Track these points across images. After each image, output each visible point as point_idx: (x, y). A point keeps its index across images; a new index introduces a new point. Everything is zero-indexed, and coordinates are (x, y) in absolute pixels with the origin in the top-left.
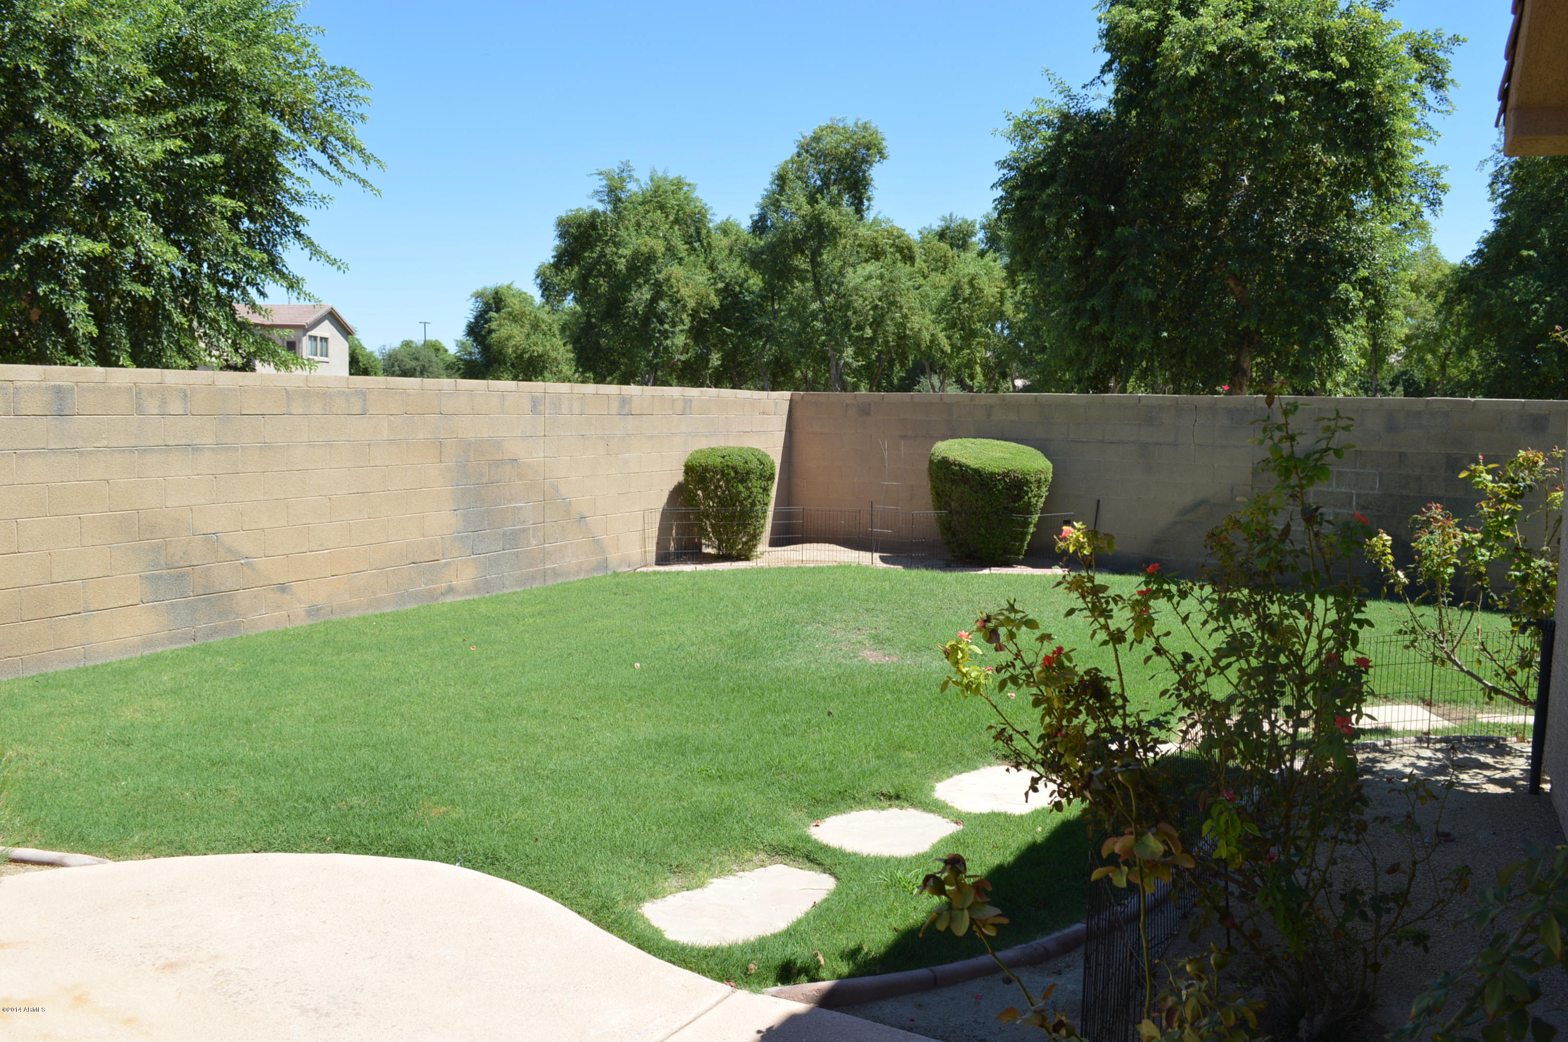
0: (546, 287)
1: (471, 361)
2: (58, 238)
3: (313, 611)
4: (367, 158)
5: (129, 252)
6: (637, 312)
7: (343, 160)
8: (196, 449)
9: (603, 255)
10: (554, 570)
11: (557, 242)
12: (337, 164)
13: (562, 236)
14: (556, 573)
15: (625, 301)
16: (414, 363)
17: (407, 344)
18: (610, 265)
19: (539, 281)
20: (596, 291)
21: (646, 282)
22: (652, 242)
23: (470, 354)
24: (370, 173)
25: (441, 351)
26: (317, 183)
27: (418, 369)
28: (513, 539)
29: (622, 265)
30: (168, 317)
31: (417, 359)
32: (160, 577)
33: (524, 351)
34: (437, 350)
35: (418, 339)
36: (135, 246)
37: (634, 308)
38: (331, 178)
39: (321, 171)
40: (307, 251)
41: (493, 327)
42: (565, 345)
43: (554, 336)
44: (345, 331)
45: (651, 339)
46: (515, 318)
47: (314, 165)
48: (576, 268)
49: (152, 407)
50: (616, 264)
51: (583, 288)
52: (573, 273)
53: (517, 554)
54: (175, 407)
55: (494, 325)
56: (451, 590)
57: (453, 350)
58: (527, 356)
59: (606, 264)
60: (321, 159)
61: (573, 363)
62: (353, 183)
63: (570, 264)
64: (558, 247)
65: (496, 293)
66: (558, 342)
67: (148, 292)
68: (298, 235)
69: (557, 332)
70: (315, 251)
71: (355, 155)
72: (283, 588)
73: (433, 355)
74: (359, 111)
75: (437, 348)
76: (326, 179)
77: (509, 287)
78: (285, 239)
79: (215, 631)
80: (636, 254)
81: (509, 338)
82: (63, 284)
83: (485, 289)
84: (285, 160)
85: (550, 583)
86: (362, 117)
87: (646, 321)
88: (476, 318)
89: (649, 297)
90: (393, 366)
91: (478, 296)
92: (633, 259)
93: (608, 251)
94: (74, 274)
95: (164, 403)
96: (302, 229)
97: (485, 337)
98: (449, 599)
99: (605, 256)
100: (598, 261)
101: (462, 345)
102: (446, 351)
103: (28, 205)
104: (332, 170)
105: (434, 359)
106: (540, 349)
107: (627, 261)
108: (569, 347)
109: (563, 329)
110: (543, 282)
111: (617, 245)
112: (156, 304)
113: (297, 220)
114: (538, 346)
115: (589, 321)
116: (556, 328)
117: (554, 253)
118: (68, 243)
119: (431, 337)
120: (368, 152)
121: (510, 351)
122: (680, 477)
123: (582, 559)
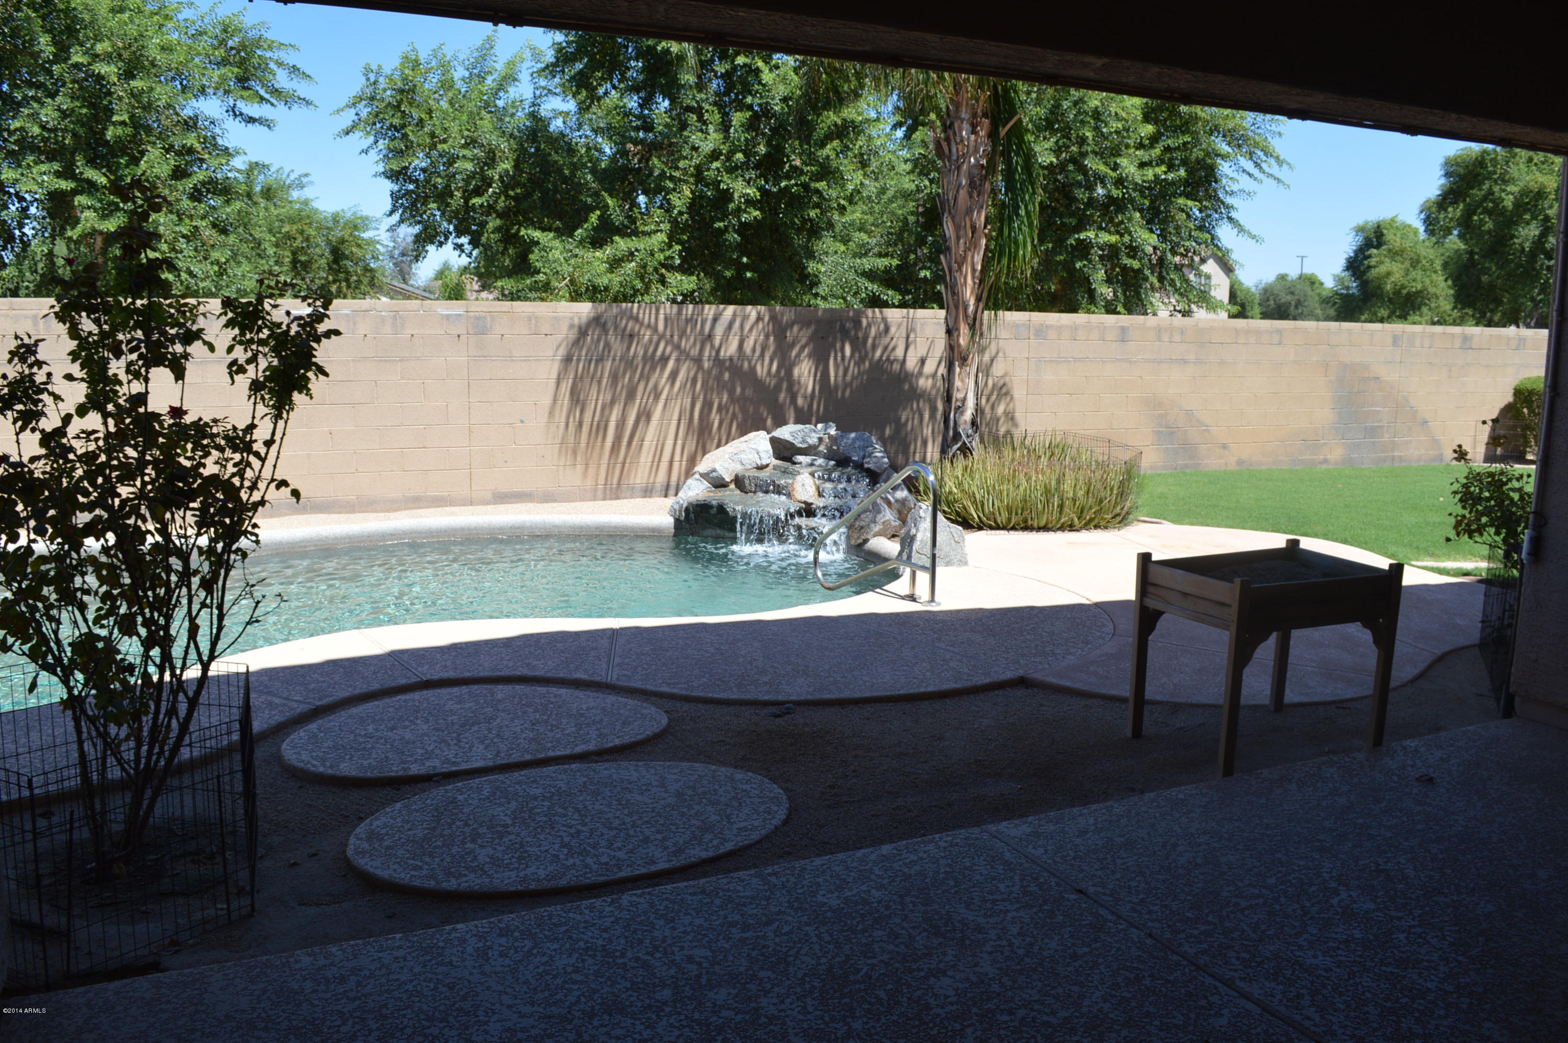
0: (1430, 223)
1: (1348, 296)
2: (1091, 234)
3: (1240, 462)
4: (1279, 161)
5: (1127, 238)
6: (1523, 249)
7: (1264, 165)
8: (1185, 362)
9: (1491, 192)
10: (1400, 457)
11: (1443, 181)
12: (1261, 169)
13: (1447, 175)
14: (1401, 459)
15: (1513, 237)
16: (1289, 298)
17: (1282, 278)
18: (1498, 202)
19: (1422, 216)
20: (1479, 228)
21: (1534, 217)
22: (1541, 178)
23: (1348, 288)
24: (1282, 173)
25: (1317, 285)
26: (1244, 182)
27: (1293, 303)
28: (1372, 432)
29: (1509, 202)
30: (1146, 279)
31: (1292, 293)
32: (1161, 432)
33: (1403, 287)
34: (1313, 283)
35: (1293, 273)
36: (1130, 234)
37: (1520, 245)
38: (1255, 179)
39: (1250, 175)
40: (1236, 230)
41: (1373, 263)
42: (1446, 280)
43: (1435, 272)
44: (1228, 268)
45: (1538, 276)
46: (1395, 254)
47: (1244, 171)
48: (1461, 206)
49: (1165, 337)
50: (1503, 200)
51: (1467, 226)
52: (1455, 212)
53: (1374, 443)
54: (1177, 338)
55: (1373, 261)
56: (1326, 461)
57: (1329, 284)
58: (1404, 292)
59: (1493, 201)
60: (1249, 166)
61: (1452, 300)
62: (1271, 181)
63: (1455, 203)
64: (1442, 185)
65: (1379, 227)
66: (1440, 278)
67: (1136, 264)
68: (1230, 219)
69: (1439, 268)
70: (1241, 229)
71: (1272, 161)
72: (1224, 446)
73: (1308, 289)
74: (1278, 130)
75: (1312, 281)
76: (1251, 180)
77: (1393, 220)
78: (1220, 223)
79: (1186, 466)
80: (1525, 192)
81: (1388, 274)
82: (1090, 261)
83: (1367, 223)
84: (1224, 168)
85: (1396, 465)
86: (1280, 134)
87: (1533, 255)
88: (1356, 252)
89: (1537, 233)
90: (1268, 300)
91: (1360, 230)
92: (1522, 195)
93: (1496, 189)
94: (1096, 253)
95: (1171, 335)
96: (1233, 214)
97: (1364, 273)
98: (1324, 467)
99: (1493, 194)
100: (1485, 198)
101: (1339, 280)
102: (1322, 284)
103: (1072, 215)
104: (1255, 172)
105: (1310, 293)
106: (1419, 287)
107: (1515, 198)
108: (1450, 282)
109: (1445, 265)
110: (1428, 217)
111: (1505, 182)
112: (1140, 271)
113: (1229, 207)
114: (1417, 281)
115: (1471, 259)
116: (1438, 265)
117: (1439, 192)
118: (1097, 235)
119: (1307, 270)
120: (1281, 158)
121: (1388, 287)
122: (1509, 398)
123: (1423, 452)
